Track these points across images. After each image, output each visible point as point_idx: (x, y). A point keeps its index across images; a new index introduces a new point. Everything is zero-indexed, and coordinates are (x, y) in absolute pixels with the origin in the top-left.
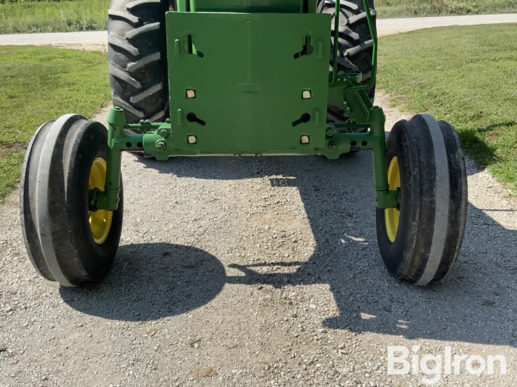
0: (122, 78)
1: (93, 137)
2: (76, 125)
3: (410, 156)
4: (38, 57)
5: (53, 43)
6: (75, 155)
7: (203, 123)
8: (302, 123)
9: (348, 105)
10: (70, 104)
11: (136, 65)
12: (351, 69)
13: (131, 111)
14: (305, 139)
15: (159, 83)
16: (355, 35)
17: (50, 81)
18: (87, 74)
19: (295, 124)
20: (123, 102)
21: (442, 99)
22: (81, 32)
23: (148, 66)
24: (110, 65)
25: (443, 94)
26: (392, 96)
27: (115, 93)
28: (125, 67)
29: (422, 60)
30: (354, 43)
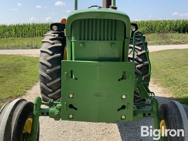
0: (44, 76)
1: (27, 110)
2: (20, 105)
3: (172, 123)
4: (14, 60)
5: (21, 54)
6: (17, 121)
7: (76, 109)
8: (122, 110)
9: (139, 90)
10: (24, 81)
11: (50, 71)
12: (139, 74)
13: (47, 89)
14: (123, 117)
15: (59, 78)
16: (140, 60)
17: (17, 70)
18: (32, 67)
19: (118, 110)
20: (44, 85)
21: (175, 82)
22: (33, 50)
23: (55, 71)
24: (40, 70)
25: (175, 80)
26: (154, 79)
27: (41, 81)
28: (46, 71)
29: (165, 64)
30: (140, 63)
